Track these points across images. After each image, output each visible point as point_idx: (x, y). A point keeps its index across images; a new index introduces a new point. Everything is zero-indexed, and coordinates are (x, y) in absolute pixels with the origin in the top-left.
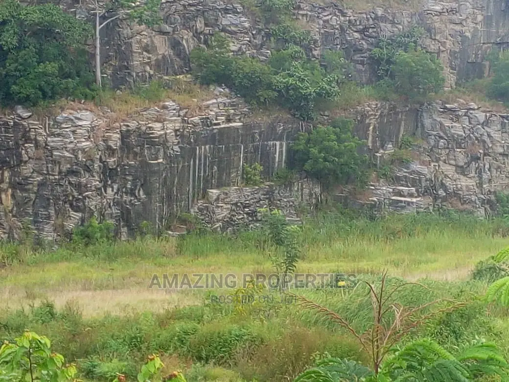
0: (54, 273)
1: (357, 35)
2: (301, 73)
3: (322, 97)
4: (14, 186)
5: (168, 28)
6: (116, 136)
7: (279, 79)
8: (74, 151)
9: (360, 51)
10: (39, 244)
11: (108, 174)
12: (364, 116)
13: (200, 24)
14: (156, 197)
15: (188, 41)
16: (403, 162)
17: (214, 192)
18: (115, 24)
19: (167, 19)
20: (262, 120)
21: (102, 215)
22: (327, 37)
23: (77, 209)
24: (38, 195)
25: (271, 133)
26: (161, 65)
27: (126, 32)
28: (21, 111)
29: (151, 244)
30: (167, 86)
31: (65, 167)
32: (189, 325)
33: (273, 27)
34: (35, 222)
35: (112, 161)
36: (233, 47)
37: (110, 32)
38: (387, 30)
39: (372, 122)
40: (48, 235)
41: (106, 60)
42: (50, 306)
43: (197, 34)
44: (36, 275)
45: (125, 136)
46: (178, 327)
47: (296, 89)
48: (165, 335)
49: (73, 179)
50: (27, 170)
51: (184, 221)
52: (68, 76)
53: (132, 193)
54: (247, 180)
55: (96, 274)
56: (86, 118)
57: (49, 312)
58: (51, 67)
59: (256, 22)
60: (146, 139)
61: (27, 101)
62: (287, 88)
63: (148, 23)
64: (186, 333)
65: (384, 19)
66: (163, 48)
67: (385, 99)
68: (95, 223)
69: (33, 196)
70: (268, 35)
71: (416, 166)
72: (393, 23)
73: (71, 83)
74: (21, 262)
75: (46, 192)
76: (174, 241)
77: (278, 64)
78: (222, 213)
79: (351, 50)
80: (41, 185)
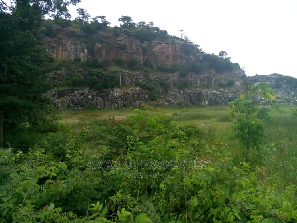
0: (113, 113)
1: (159, 79)
2: (150, 84)
3: (153, 88)
4: (108, 100)
5: (131, 77)
6: (123, 93)
7: (147, 85)
8: (117, 95)
9: (159, 81)
10: (111, 109)
11: (122, 99)
12: (159, 91)
13: (136, 77)
14: (128, 103)
15: (134, 79)
16: (165, 98)
17: (137, 102)
18: (123, 77)
19: (131, 76)
20: (144, 91)
21: (121, 105)
22: (154, 79)
23: (117, 104)
24: (111, 102)
25: (146, 93)
26: (130, 83)
27: (125, 78)
28: (109, 89)
29: (128, 109)
30: (131, 86)
31: (115, 98)
32: (130, 121)
33: (146, 78)
34: (111, 106)
35: (122, 97)
36: (140, 81)
37: (122, 78)
38: (163, 79)
39: (161, 92)
40: (113, 108)
41: (122, 82)
42: (111, 118)
43: (135, 78)
44: (110, 113)
45: (124, 93)
46: (128, 121)
47: (149, 87)
48: (127, 123)
49: (116, 100)
50: (110, 98)
51: (132, 106)
52: (116, 84)
53: (125, 102)
54: (142, 100)
55: (119, 113)
56: (118, 90)
57: (110, 119)
58: (114, 83)
59: (144, 77)
60: (127, 94)
61: (110, 88)
62: (148, 87)
63: (128, 77)
64: (130, 122)
65: (163, 77)
66: (130, 80)
67: (162, 89)
68: (120, 106)
69: (110, 102)
70: (146, 79)
71: (167, 99)
72: (164, 78)
73: (116, 85)
74: (108, 111)
75: (112, 101)
76: (131, 109)
77: (147, 83)
78: (138, 105)
79: (158, 81)
80: (111, 100)
